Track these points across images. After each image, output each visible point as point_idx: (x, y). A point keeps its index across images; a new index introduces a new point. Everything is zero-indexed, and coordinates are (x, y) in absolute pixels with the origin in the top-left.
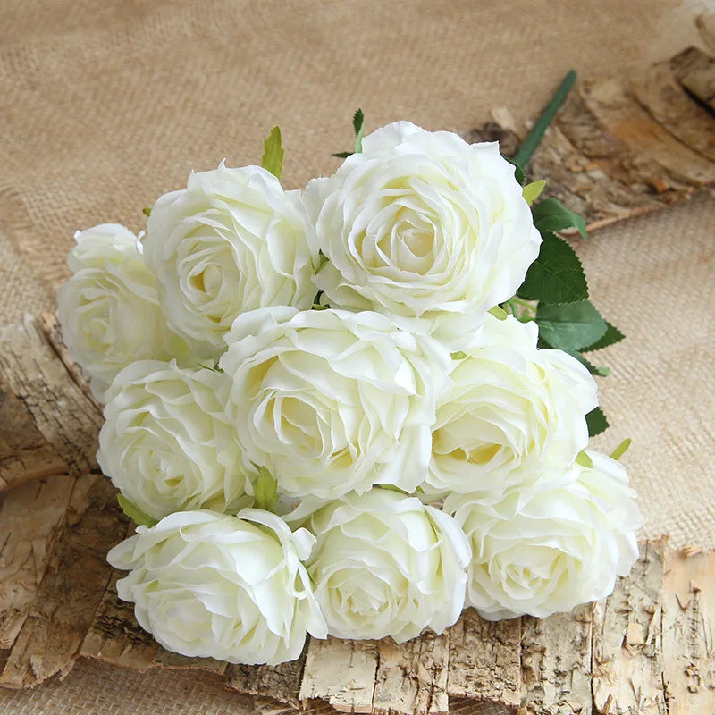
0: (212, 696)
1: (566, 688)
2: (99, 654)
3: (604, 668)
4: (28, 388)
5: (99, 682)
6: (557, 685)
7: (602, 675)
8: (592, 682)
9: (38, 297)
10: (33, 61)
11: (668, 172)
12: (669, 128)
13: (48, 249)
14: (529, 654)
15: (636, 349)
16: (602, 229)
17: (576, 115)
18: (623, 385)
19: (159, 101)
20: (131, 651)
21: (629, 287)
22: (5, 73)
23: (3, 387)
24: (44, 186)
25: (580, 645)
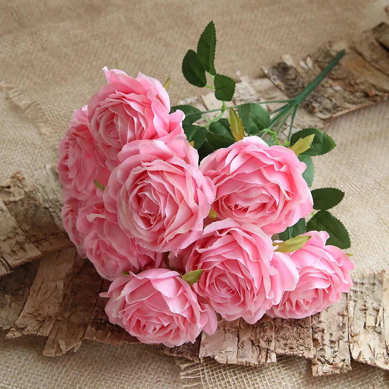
0: (153, 358)
1: (336, 349)
2: (95, 338)
3: (355, 338)
4: (50, 203)
5: (94, 352)
6: (332, 348)
7: (354, 342)
8: (349, 346)
9: (52, 157)
10: (44, 36)
11: (374, 86)
12: (373, 64)
13: (56, 132)
14: (316, 332)
15: (362, 177)
16: (341, 116)
17: (325, 57)
18: (356, 194)
19: (110, 56)
20: (110, 336)
21: (357, 145)
22: (29, 43)
23: (37, 202)
24: (53, 100)
25: (342, 327)
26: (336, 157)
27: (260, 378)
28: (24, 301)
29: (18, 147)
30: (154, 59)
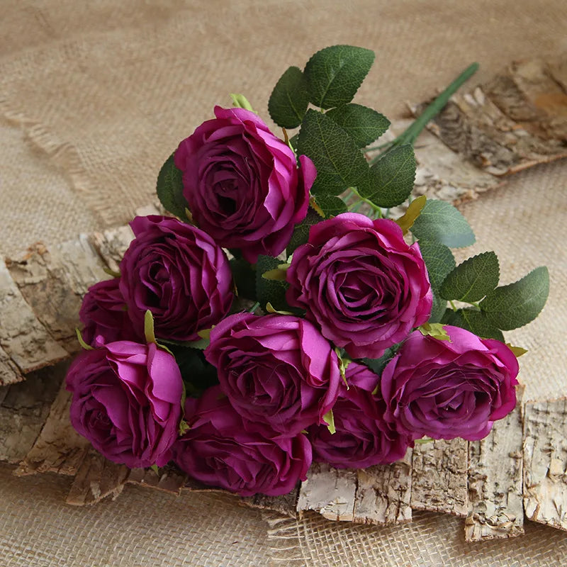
0: (229, 510)
1: (503, 505)
2: (143, 481)
3: (533, 491)
4: (84, 288)
5: (142, 499)
6: (496, 503)
7: (531, 496)
8: (523, 501)
9: (89, 223)
10: (83, 51)
13: (96, 188)
14: (474, 481)
15: (553, 261)
17: (505, 89)
19: (180, 81)
20: (166, 479)
21: (547, 215)
22: (61, 60)
23: (65, 286)
24: (93, 142)
25: (513, 475)
26: (515, 232)
27: (387, 542)
28: (42, 424)
29: (40, 208)
30: (247, 87)
